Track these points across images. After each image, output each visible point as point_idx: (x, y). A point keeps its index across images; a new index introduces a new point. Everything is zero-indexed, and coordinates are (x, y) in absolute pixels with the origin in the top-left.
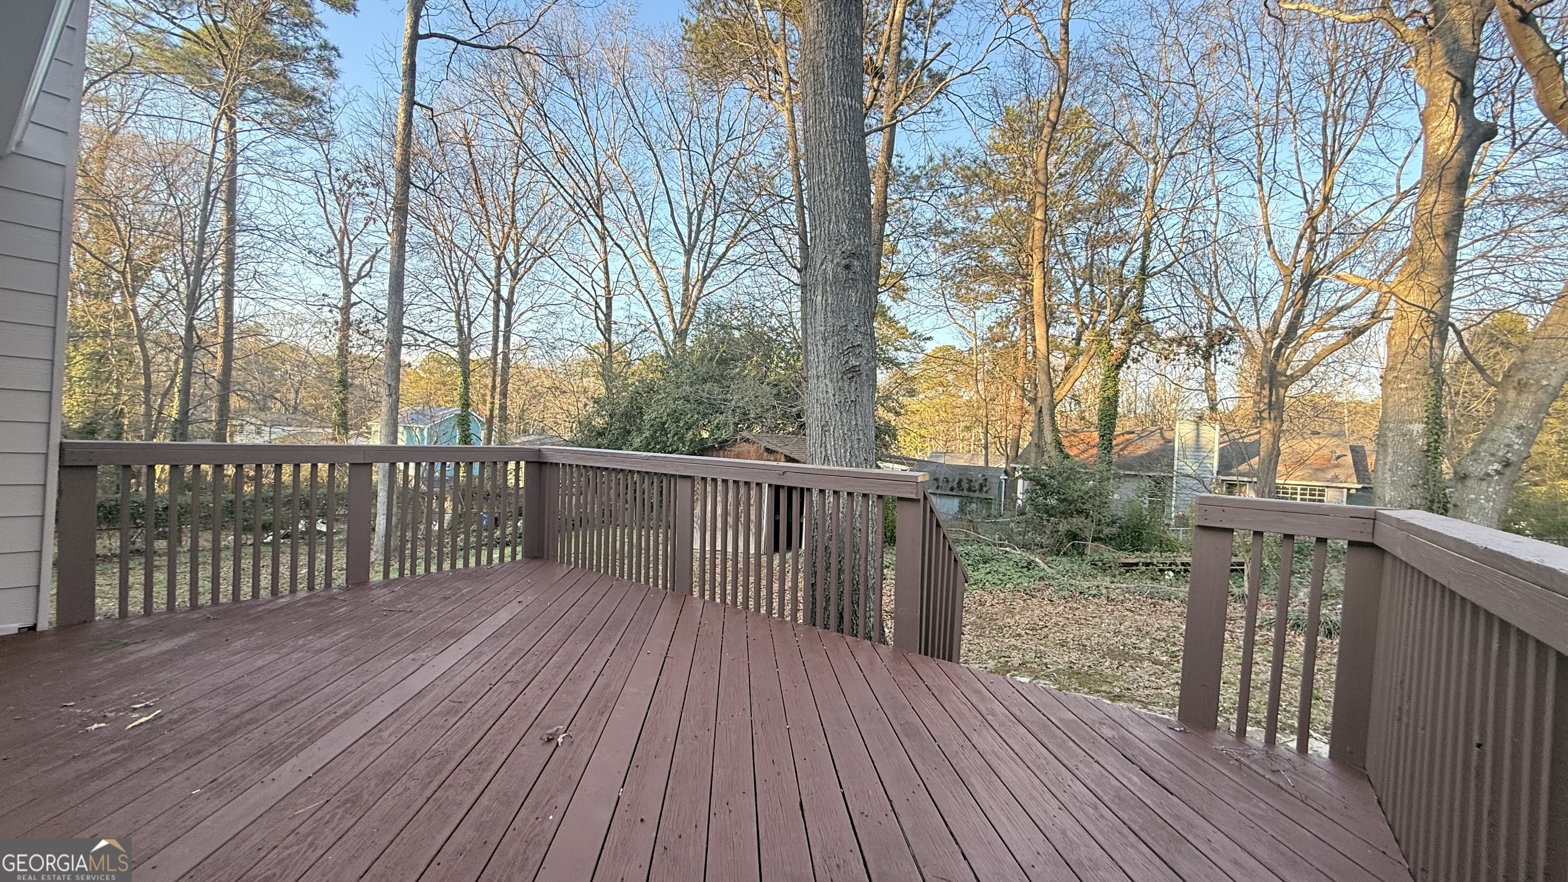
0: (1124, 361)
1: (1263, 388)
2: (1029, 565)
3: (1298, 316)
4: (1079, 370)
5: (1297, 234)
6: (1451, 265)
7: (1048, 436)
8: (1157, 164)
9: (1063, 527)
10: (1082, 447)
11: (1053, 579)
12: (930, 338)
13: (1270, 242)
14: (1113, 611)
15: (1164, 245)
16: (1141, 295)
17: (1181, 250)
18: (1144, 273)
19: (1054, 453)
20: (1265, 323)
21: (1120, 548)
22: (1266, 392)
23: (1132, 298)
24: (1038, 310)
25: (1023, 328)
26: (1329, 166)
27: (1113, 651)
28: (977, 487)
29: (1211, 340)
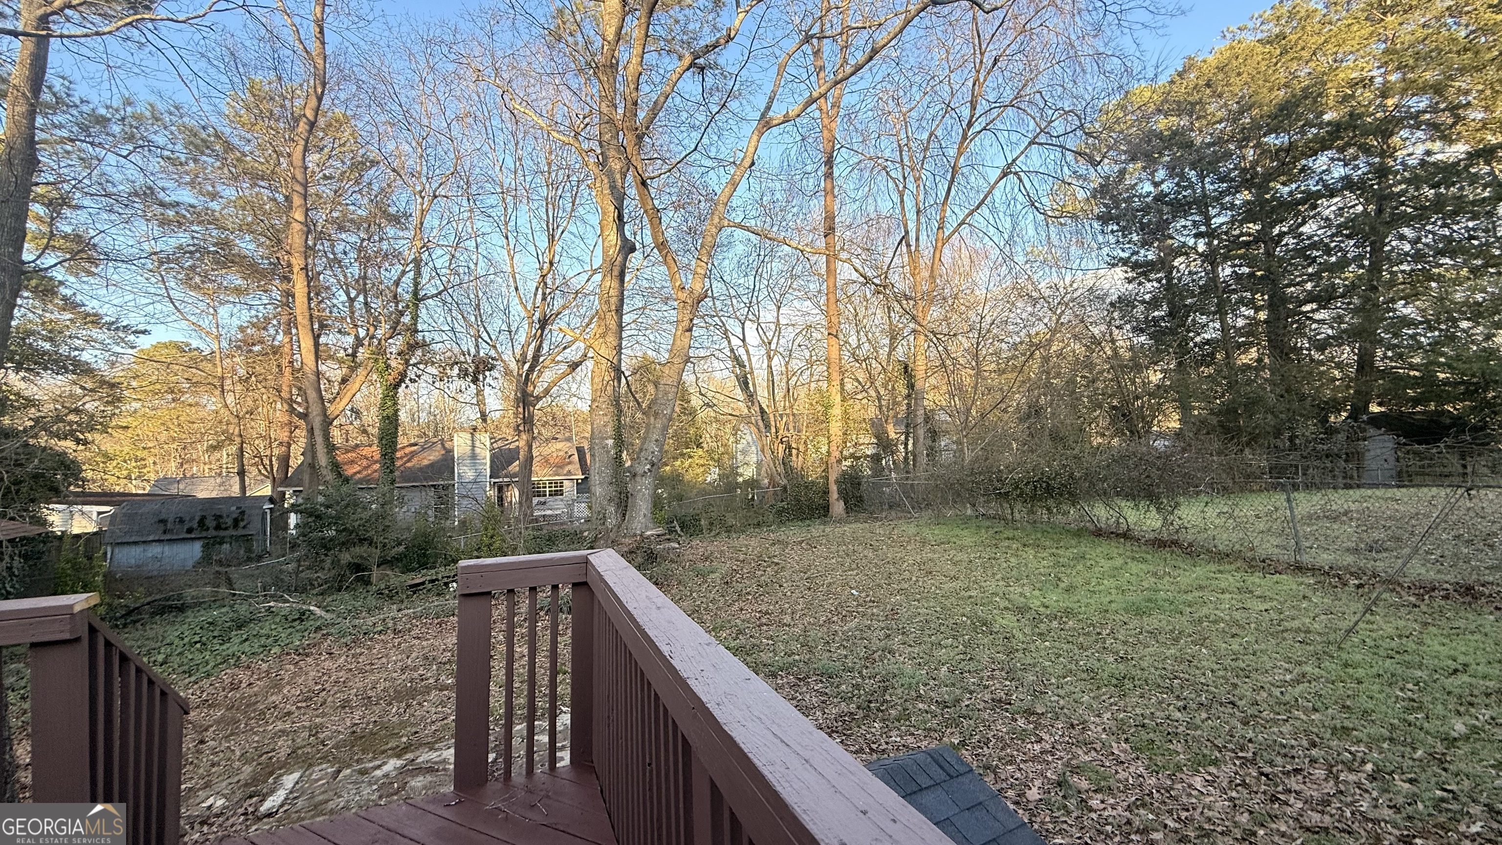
0: (402, 381)
1: (518, 406)
2: (302, 616)
3: (539, 349)
4: (357, 385)
5: (535, 285)
6: (621, 327)
7: (323, 459)
8: (423, 198)
9: (346, 557)
10: (365, 463)
11: (333, 624)
12: (144, 332)
13: (517, 289)
14: (400, 644)
15: (434, 274)
16: (415, 318)
17: (449, 281)
18: (417, 298)
19: (330, 477)
20: (518, 351)
21: (407, 570)
22: (521, 410)
23: (406, 319)
24: (302, 320)
25: (288, 332)
26: (552, 238)
27: (400, 692)
28: (230, 522)
29: (477, 367)
